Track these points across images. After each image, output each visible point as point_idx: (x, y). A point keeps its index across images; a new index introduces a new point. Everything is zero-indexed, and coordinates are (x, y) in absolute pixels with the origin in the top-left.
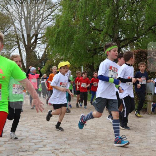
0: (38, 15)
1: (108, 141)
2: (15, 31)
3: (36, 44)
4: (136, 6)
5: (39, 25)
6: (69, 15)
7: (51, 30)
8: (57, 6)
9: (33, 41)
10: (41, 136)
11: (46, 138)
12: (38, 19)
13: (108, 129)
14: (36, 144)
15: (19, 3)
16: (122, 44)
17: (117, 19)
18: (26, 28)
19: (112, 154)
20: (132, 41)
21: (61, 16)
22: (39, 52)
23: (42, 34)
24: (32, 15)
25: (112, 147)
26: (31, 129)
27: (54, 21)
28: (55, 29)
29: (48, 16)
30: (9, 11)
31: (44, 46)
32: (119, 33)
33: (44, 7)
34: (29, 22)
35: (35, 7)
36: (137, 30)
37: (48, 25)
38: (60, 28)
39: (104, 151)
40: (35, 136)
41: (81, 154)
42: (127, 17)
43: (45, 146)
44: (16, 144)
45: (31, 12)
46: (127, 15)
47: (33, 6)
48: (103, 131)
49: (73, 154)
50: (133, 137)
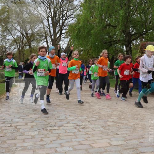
0: (62, 15)
1: (122, 119)
2: (44, 28)
3: (61, 38)
4: (144, 6)
5: (63, 23)
6: (88, 14)
7: (73, 26)
8: (78, 7)
9: (58, 35)
10: (65, 115)
11: (70, 116)
12: (63, 18)
13: (122, 109)
14: (61, 121)
15: (47, 5)
16: (133, 37)
17: (129, 17)
18: (53, 25)
19: (126, 130)
20: (142, 35)
21: (82, 15)
22: (63, 45)
23: (65, 30)
24: (57, 15)
25: (125, 124)
26: (57, 108)
27: (76, 19)
28: (76, 26)
29: (71, 15)
30: (39, 12)
31: (67, 40)
32: (131, 28)
33: (68, 8)
34: (55, 21)
35: (60, 8)
36: (146, 26)
37: (70, 22)
38: (80, 25)
39: (118, 128)
40: (60, 114)
41: (99, 130)
42: (137, 15)
43: (68, 123)
44: (44, 120)
45: (57, 12)
46: (136, 13)
47: (58, 7)
48: (118, 111)
49: (93, 130)
50: (144, 116)
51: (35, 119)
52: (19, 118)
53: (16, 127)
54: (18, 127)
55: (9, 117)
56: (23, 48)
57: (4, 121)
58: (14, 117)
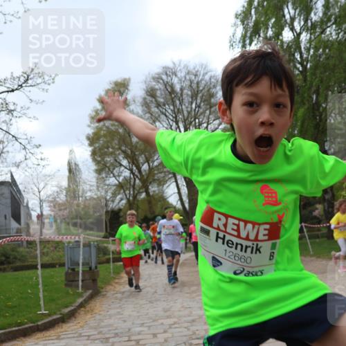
15: (171, 118)
33: (208, 118)
35: (195, 120)
44: (185, 328)
47: (191, 118)
51: (168, 327)
52: (142, 325)
53: (138, 341)
54: (141, 343)
55: (125, 324)
56: (135, 197)
57: (116, 331)
58: (133, 324)
